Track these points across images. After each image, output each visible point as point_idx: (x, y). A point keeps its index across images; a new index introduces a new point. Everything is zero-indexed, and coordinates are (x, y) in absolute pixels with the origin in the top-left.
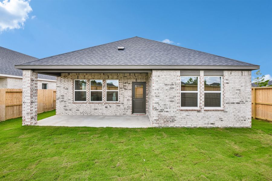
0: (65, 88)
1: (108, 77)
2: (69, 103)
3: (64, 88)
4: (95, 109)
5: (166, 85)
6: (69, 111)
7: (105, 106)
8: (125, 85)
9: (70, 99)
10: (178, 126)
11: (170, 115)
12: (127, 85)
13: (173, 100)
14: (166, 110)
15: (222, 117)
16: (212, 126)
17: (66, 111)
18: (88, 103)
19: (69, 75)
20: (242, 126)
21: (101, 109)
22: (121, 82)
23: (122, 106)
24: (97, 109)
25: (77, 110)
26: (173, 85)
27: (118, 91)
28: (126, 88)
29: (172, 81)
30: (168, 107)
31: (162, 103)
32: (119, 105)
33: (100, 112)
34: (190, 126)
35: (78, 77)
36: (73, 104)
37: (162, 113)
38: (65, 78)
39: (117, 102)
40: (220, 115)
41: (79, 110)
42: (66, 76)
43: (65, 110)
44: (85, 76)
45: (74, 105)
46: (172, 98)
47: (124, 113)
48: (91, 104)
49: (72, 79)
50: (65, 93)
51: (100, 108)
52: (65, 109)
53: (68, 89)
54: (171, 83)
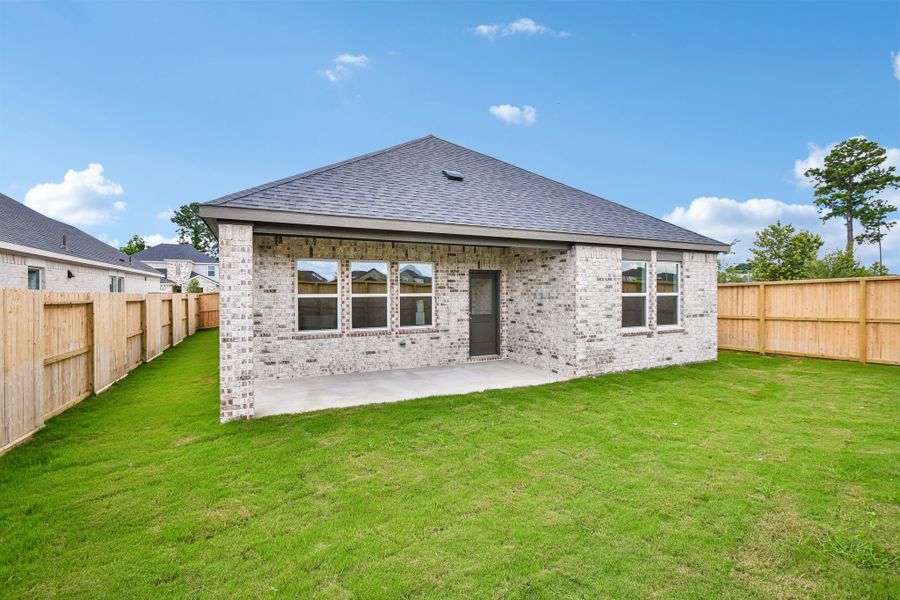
0: (266, 287)
1: (407, 254)
2: (282, 339)
3: (261, 287)
4: (368, 353)
5: (599, 279)
6: (282, 366)
7: (399, 340)
8: (451, 278)
9: (283, 327)
10: (618, 369)
11: (605, 348)
12: (456, 278)
13: (610, 312)
14: (599, 336)
15: (682, 344)
16: (668, 363)
17: (271, 367)
18: (348, 335)
19: (281, 242)
20: (706, 359)
21: (386, 351)
22: (442, 271)
23: (444, 340)
24: (374, 353)
25: (308, 361)
26: (610, 279)
27: (432, 295)
28: (454, 285)
29: (609, 272)
30: (602, 329)
31: (592, 321)
32: (437, 334)
33: (383, 359)
34: (637, 367)
35: (311, 249)
36: (295, 341)
37: (592, 344)
38: (265, 251)
39: (430, 326)
40: (678, 340)
41: (315, 360)
42: (270, 247)
43: (268, 364)
44: (334, 249)
45: (301, 345)
46: (610, 309)
47: (449, 357)
48: (356, 339)
49: (289, 256)
50: (266, 303)
51: (383, 348)
52: (267, 360)
53: (275, 291)
54: (606, 276)
